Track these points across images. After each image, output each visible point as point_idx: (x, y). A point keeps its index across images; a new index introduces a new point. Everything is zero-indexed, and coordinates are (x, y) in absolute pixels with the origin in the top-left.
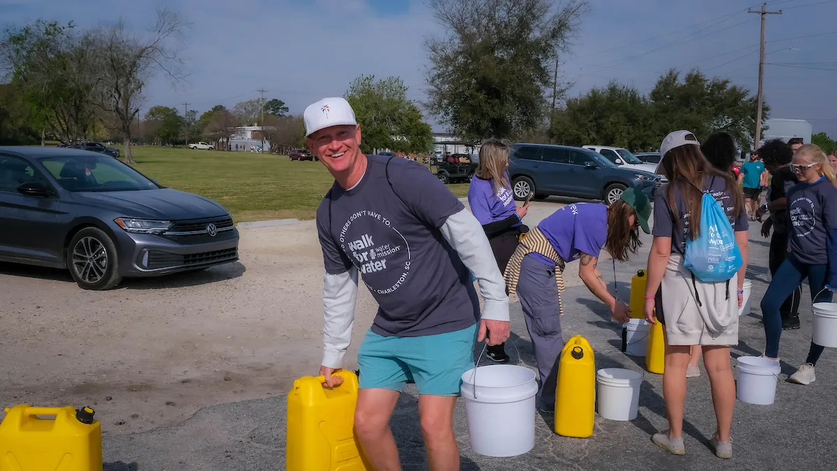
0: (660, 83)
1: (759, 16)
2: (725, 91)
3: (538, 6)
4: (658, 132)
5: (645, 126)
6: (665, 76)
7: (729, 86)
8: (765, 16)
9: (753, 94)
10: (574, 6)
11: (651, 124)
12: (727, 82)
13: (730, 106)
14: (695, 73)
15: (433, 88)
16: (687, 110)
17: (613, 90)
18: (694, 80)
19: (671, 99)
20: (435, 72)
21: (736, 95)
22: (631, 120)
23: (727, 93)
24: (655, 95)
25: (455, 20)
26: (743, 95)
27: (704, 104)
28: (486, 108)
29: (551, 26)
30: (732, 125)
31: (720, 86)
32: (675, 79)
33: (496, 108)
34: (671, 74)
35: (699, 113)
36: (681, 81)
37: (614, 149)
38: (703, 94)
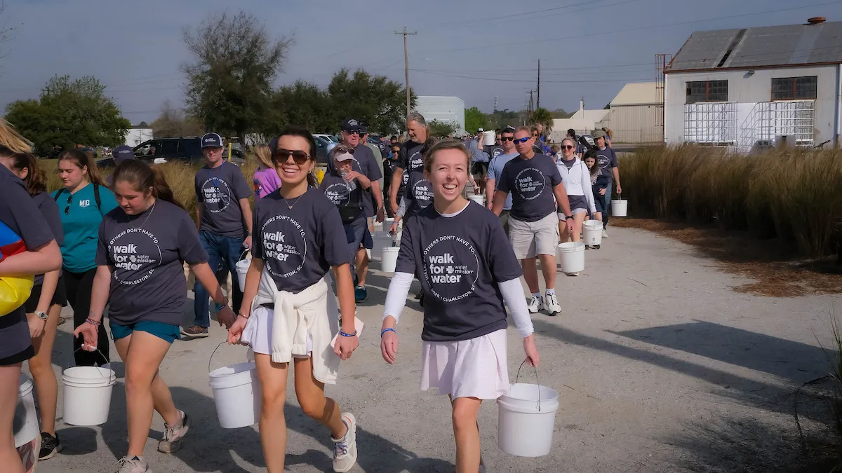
0: (335, 79)
1: (402, 36)
2: (384, 85)
3: (259, 41)
4: (338, 119)
5: (327, 115)
6: (338, 74)
7: (387, 81)
8: (407, 36)
9: (403, 87)
10: (285, 41)
11: (332, 114)
12: (385, 78)
13: (389, 97)
14: (361, 71)
15: (190, 99)
16: (358, 100)
17: (299, 86)
18: (361, 77)
19: (344, 92)
20: (191, 88)
21: (392, 89)
22: (317, 111)
23: (386, 87)
24: (331, 88)
25: (203, 52)
26: (397, 88)
27: (369, 96)
28: (233, 111)
29: (270, 55)
30: (392, 110)
31: (379, 82)
32: (346, 76)
33: (240, 112)
34: (342, 72)
35: (367, 103)
36: (351, 77)
37: (326, 136)
38: (369, 88)
